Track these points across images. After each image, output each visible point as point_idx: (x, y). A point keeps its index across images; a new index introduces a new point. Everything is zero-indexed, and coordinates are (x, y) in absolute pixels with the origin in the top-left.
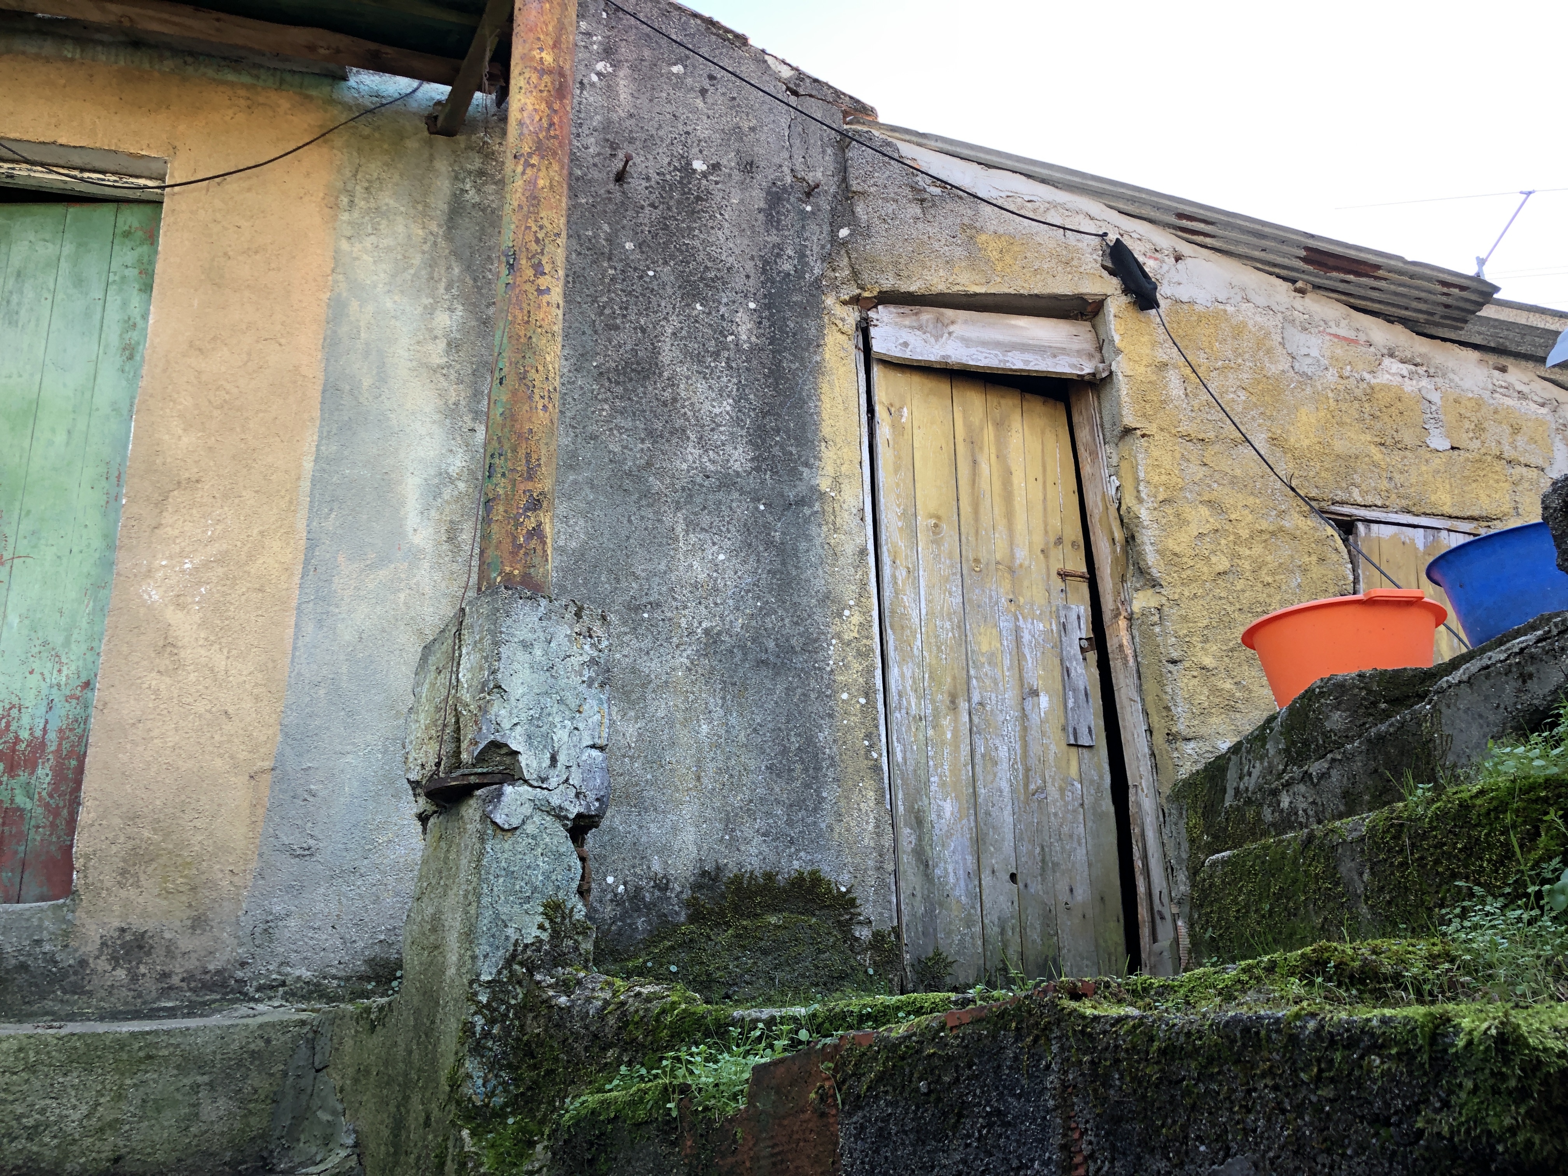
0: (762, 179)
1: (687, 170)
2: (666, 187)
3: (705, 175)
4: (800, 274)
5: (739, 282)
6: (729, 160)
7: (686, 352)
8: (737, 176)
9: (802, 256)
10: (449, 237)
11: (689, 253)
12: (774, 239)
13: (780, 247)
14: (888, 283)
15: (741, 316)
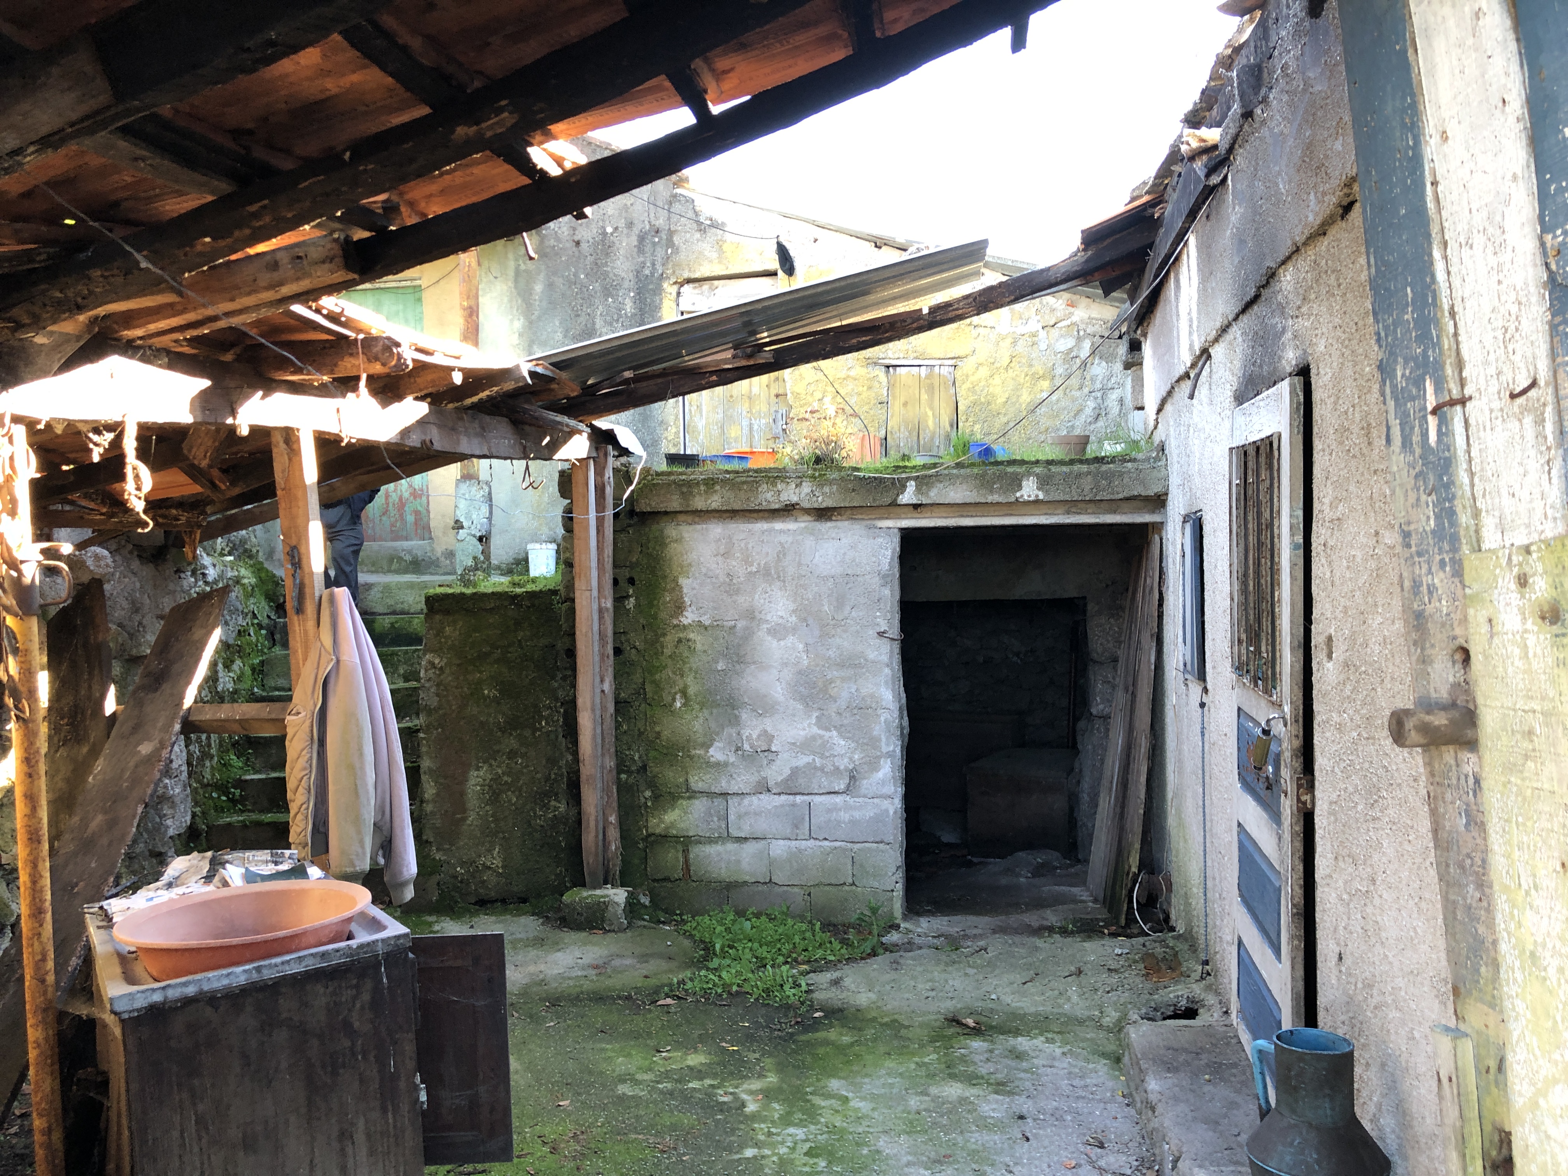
0: (636, 231)
1: (604, 234)
2: (595, 244)
3: (612, 234)
4: (652, 274)
5: (626, 284)
6: (622, 224)
7: (605, 321)
8: (625, 231)
9: (653, 265)
10: (516, 287)
11: (606, 274)
12: (642, 259)
13: (644, 263)
14: (686, 275)
15: (628, 301)
